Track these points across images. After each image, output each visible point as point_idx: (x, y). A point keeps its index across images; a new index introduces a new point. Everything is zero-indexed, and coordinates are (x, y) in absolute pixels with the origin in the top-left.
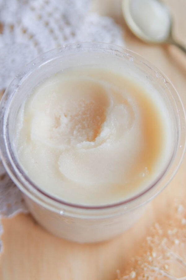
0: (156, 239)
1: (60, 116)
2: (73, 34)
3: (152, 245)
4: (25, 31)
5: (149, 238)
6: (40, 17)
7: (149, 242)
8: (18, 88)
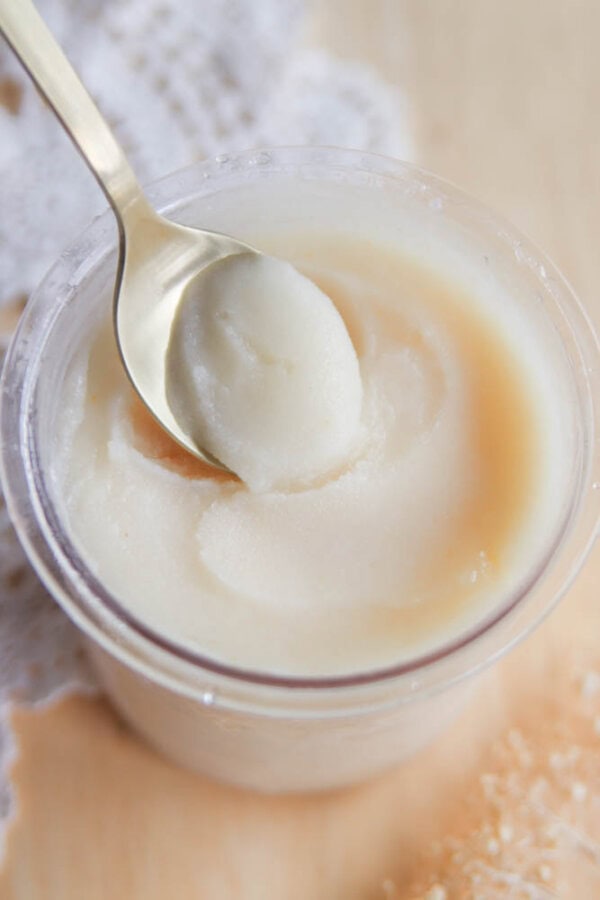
0: (512, 781)
2: (247, 118)
3: (499, 800)
5: (488, 780)
6: (140, 63)
7: (489, 792)
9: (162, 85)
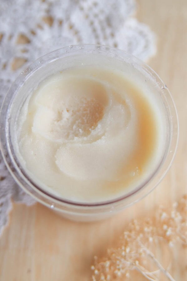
0: (133, 234)
1: (63, 111)
2: (113, 35)
3: (128, 239)
4: (71, 27)
5: (126, 233)
6: (87, 17)
7: (126, 236)
8: (23, 84)
9: (92, 23)
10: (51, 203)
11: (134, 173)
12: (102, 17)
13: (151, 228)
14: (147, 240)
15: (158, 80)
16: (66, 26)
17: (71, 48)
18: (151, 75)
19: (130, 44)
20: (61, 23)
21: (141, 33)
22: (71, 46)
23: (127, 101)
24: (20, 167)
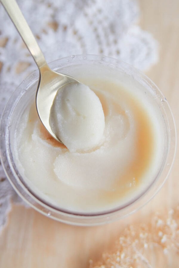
0: (128, 240)
2: (116, 42)
3: (123, 245)
4: (75, 33)
5: (122, 239)
6: (91, 23)
7: (121, 242)
9: (95, 30)
10: (47, 212)
11: (131, 184)
12: (106, 24)
13: (146, 234)
14: (142, 246)
15: (157, 92)
16: (70, 31)
17: (73, 58)
18: (151, 87)
19: (132, 51)
20: (65, 28)
21: (144, 41)
22: (74, 55)
23: (127, 112)
24: (18, 175)
